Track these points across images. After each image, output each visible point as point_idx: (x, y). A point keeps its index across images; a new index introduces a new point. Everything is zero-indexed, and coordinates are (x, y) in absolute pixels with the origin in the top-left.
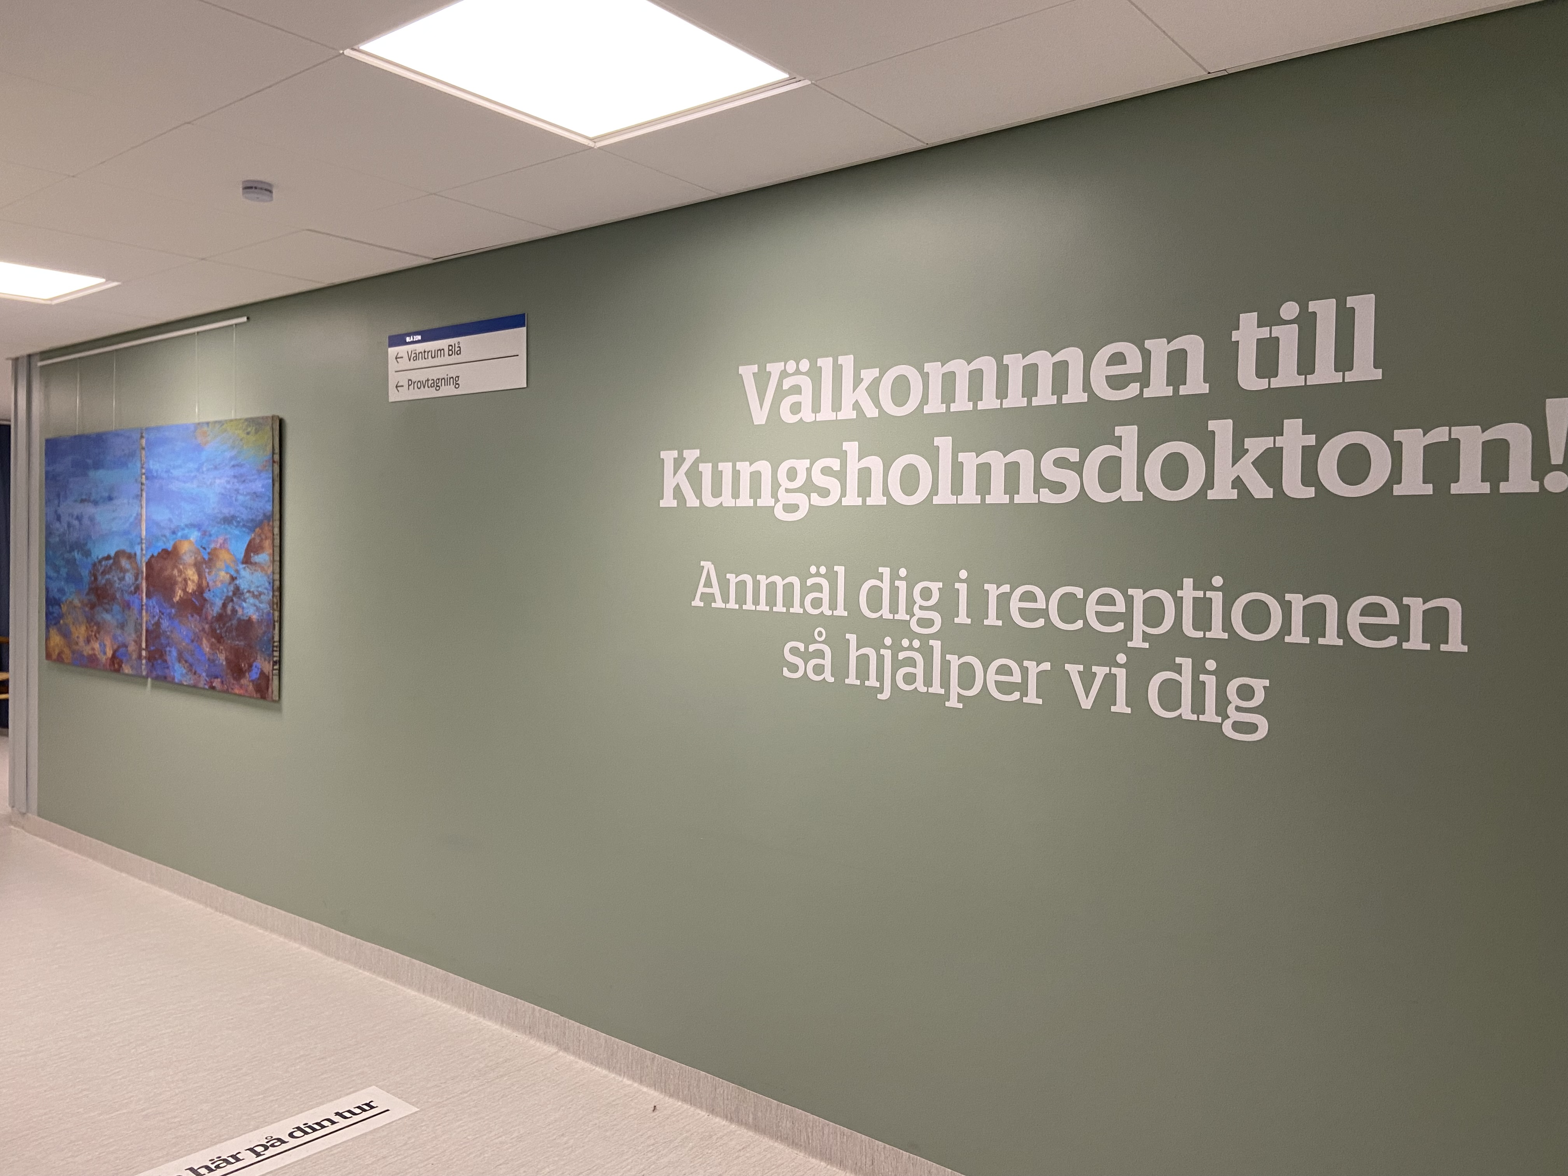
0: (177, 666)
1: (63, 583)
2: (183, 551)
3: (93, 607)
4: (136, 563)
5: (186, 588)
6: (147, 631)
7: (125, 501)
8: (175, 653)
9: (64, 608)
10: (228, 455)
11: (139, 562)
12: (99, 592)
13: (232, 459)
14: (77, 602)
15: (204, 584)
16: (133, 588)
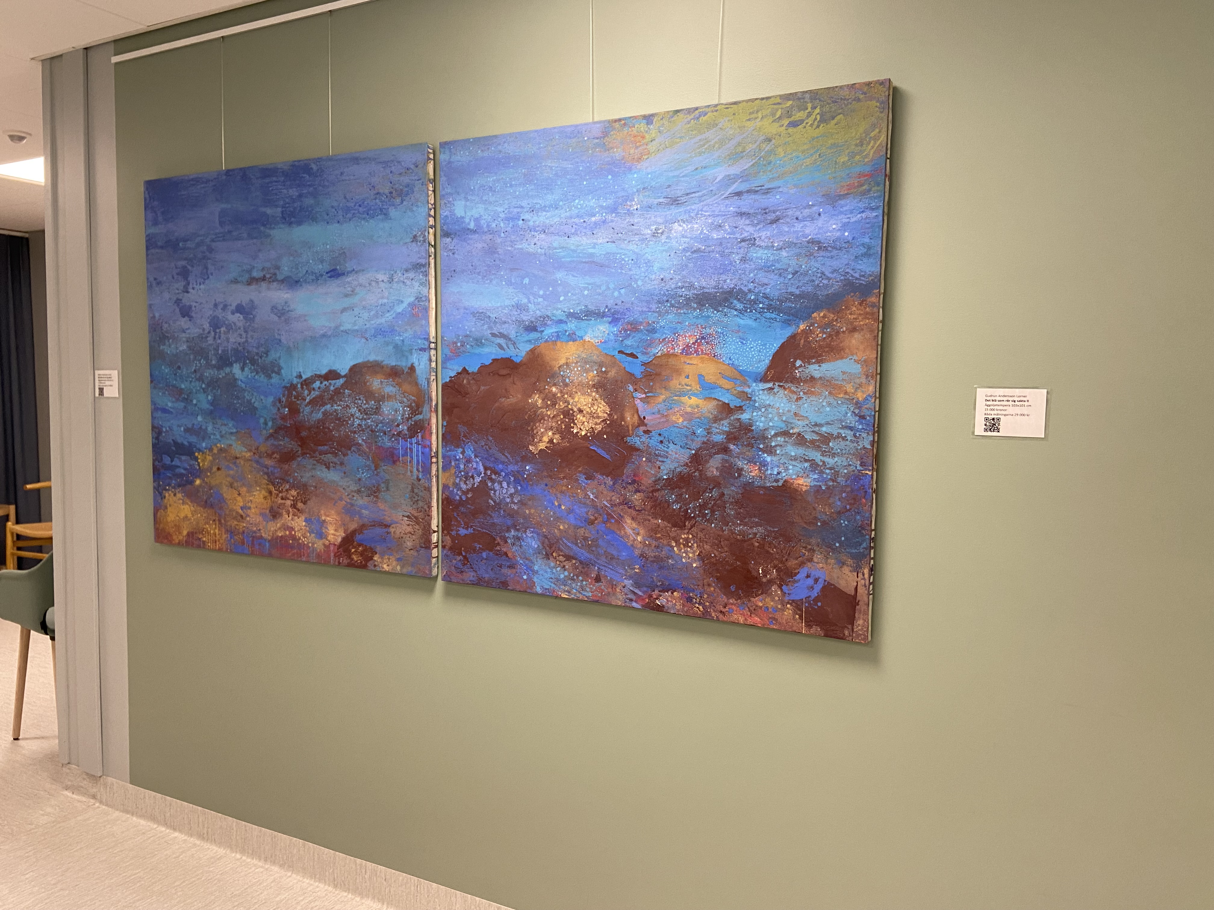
0: (539, 565)
1: (200, 418)
2: (562, 361)
3: (287, 458)
4: (417, 384)
5: (569, 427)
6: (447, 503)
7: (381, 277)
8: (532, 542)
9: (205, 460)
10: (720, 173)
11: (422, 382)
12: (304, 434)
13: (730, 180)
14: (238, 448)
15: (630, 418)
16: (403, 428)
